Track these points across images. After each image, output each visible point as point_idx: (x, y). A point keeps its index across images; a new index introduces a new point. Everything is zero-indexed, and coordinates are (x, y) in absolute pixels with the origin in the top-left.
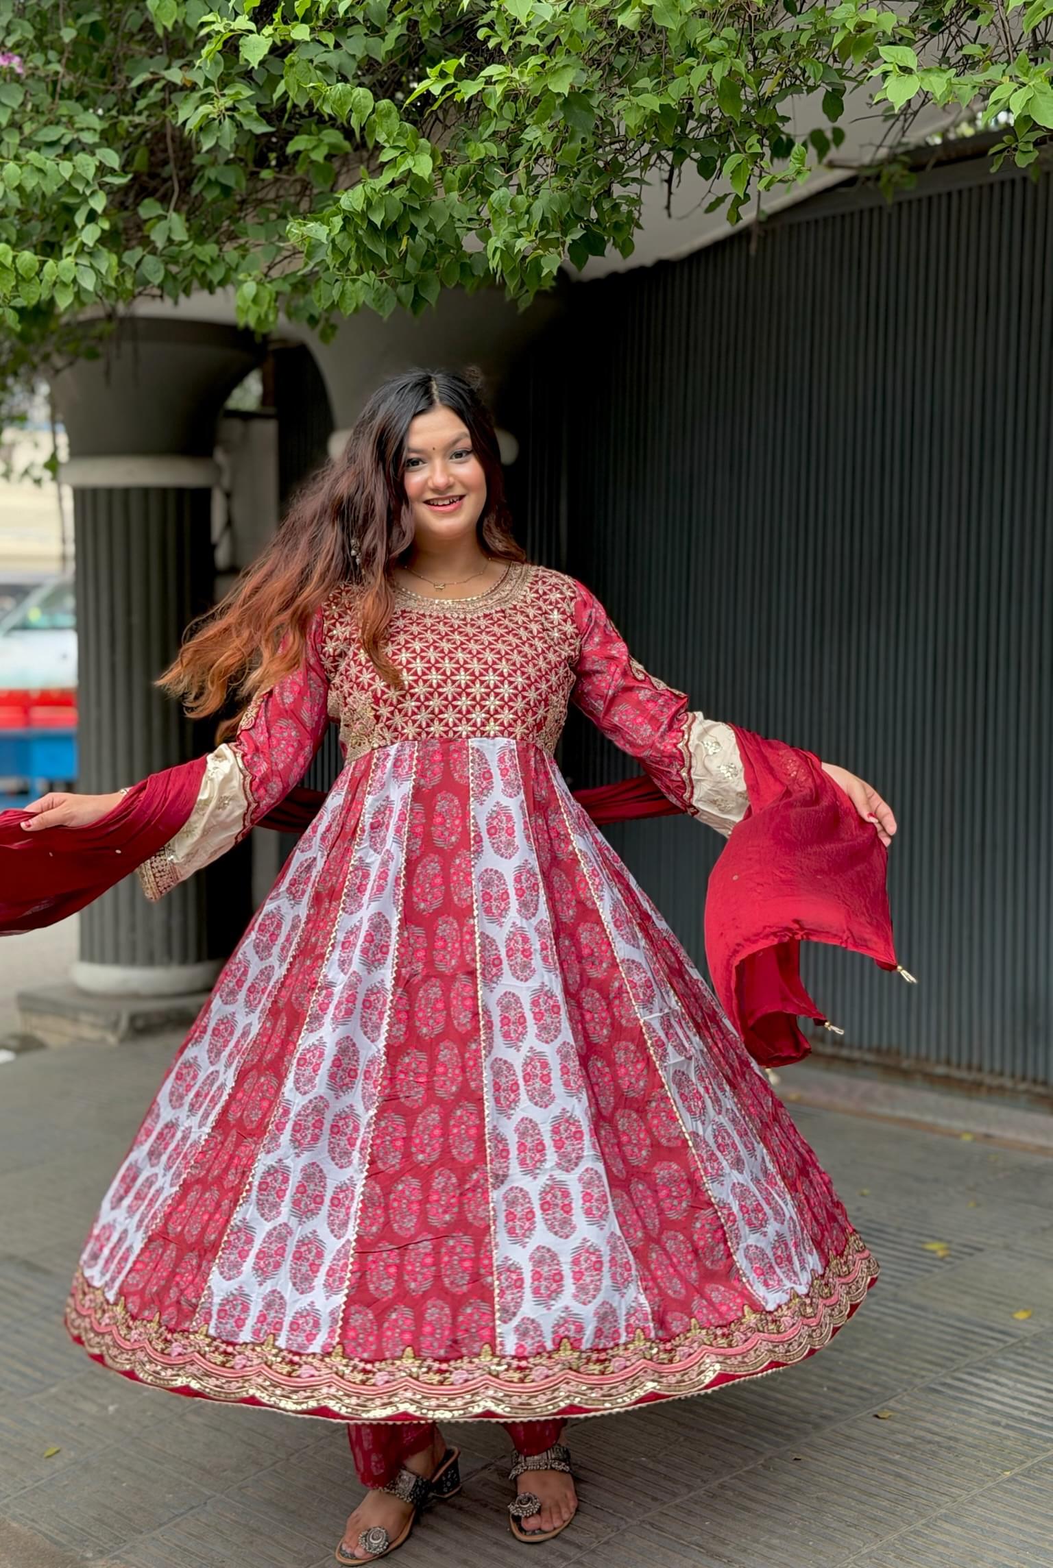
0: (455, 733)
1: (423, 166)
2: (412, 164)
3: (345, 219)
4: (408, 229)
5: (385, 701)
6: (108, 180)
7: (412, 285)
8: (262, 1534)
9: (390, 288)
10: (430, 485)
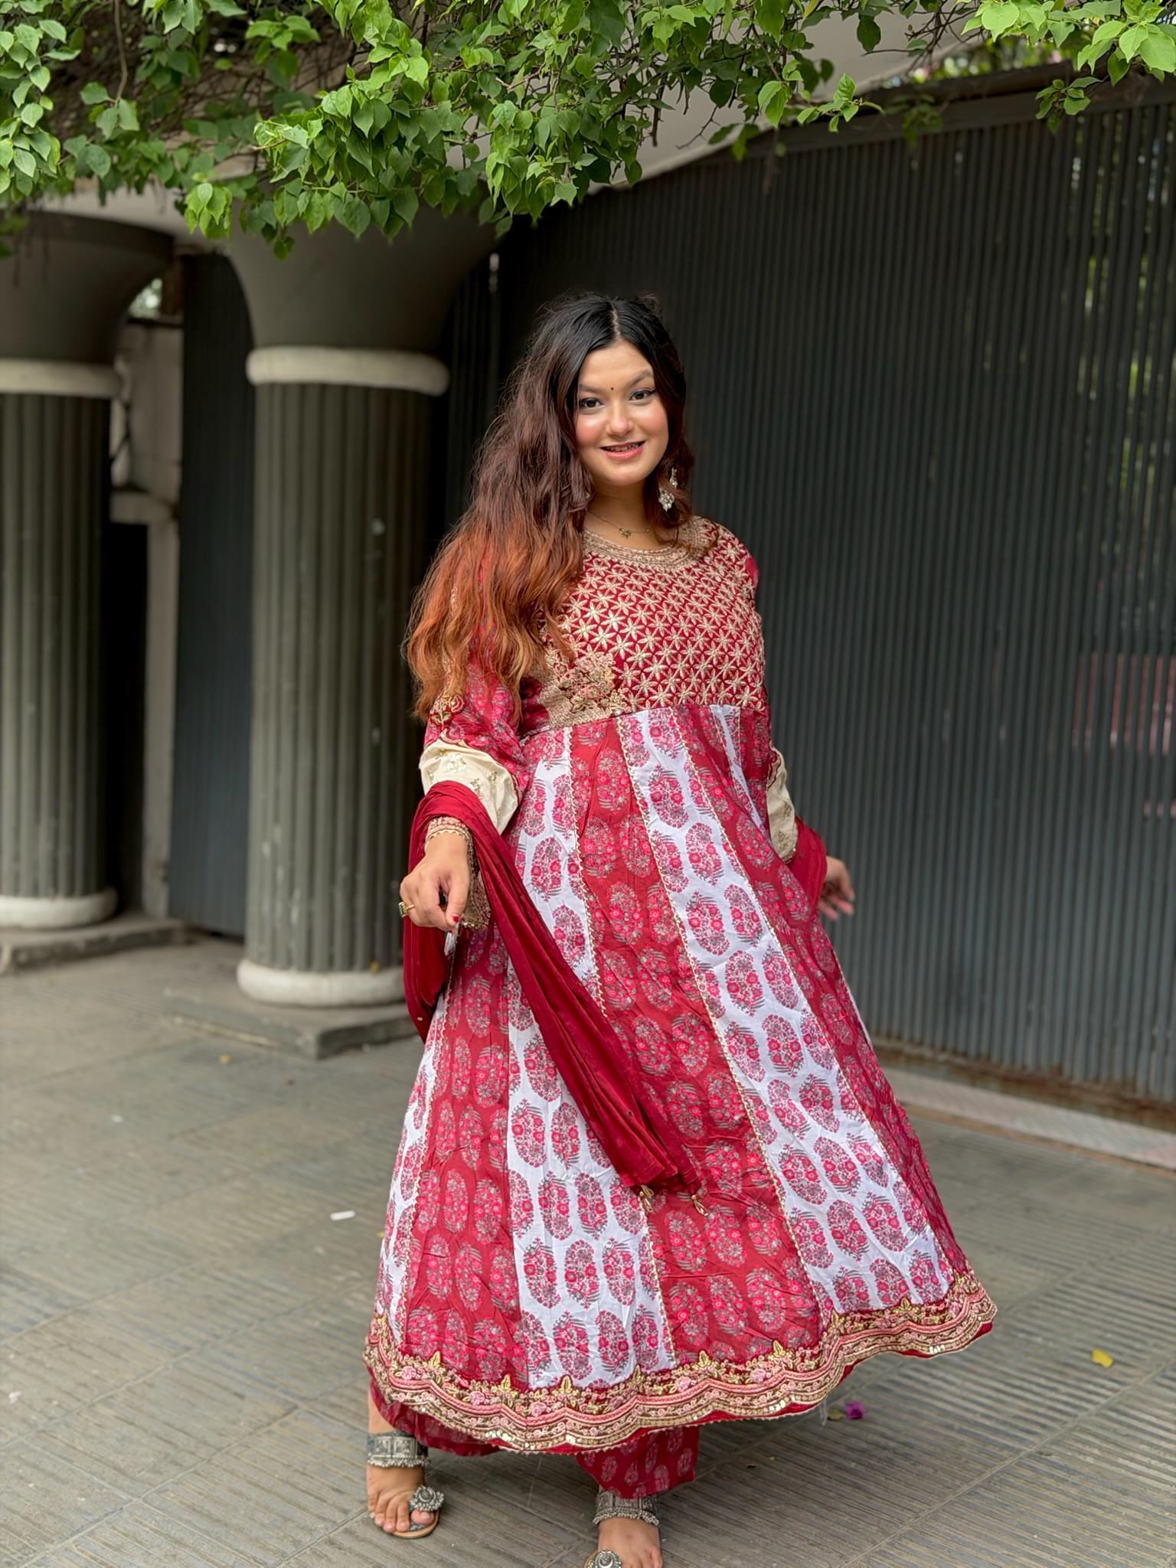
1: (418, 70)
2: (405, 67)
3: (325, 123)
4: (395, 138)
5: (631, 664)
6: (53, 54)
7: (388, 201)
8: (186, 1546)
9: (363, 203)
10: (608, 429)
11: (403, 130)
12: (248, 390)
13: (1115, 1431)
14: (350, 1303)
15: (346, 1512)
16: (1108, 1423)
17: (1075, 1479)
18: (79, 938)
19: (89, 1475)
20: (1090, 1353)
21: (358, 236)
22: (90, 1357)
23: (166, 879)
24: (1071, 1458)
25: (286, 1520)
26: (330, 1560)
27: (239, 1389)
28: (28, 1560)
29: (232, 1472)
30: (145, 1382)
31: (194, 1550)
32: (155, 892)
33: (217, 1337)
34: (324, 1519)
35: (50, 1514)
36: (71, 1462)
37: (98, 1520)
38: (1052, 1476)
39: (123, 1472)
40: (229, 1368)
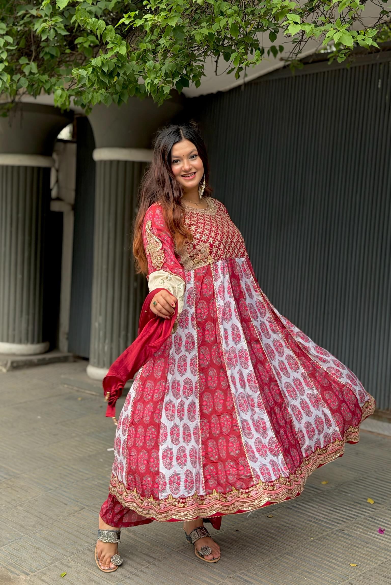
1: (123, 51)
2: (119, 49)
3: (93, 69)
4: (116, 74)
5: (215, 246)
6: (9, 47)
7: (118, 95)
8: (40, 550)
9: (110, 95)
10: (183, 169)
11: (119, 70)
12: (93, 163)
13: (369, 524)
16: (368, 521)
17: (351, 538)
18: (35, 358)
19: (12, 528)
20: (367, 499)
22: (17, 491)
23: (67, 339)
24: (351, 532)
25: (75, 542)
26: (88, 555)
27: (66, 502)
29: (60, 528)
30: (35, 500)
31: (43, 551)
32: (63, 343)
33: (61, 486)
34: (88, 543)
36: (6, 523)
37: (12, 541)
38: (343, 537)
39: (23, 527)
40: (63, 495)
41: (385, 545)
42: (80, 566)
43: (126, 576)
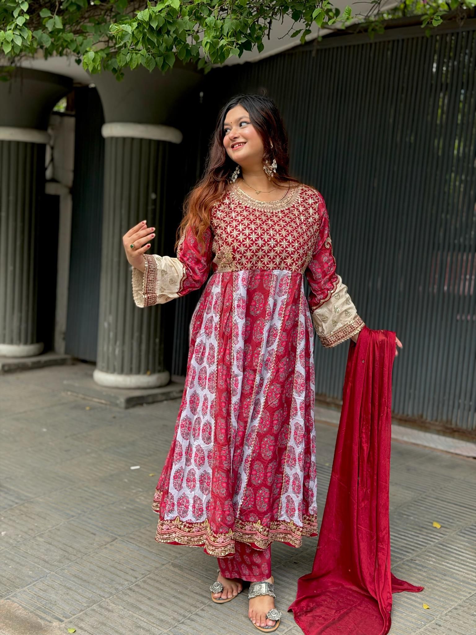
0: (267, 267)
1: (176, 4)
2: (171, 2)
3: (139, 24)
4: (166, 31)
5: (238, 252)
7: (162, 57)
8: (72, 590)
9: (153, 58)
11: (169, 27)
13: (441, 552)
14: (138, 500)
15: (136, 578)
16: (439, 549)
17: (425, 570)
18: (29, 361)
19: (33, 563)
20: (432, 523)
21: (150, 71)
22: (34, 519)
23: (64, 339)
24: (424, 562)
25: (112, 581)
26: (130, 596)
27: (94, 532)
28: (9, 595)
29: (91, 563)
30: (56, 529)
31: (75, 591)
32: (60, 344)
33: (85, 512)
34: (127, 581)
35: (18, 577)
36: (26, 558)
37: (37, 580)
38: (416, 568)
39: (47, 562)
40: (89, 523)
41: (464, 577)
42: (122, 610)
43: (179, 621)
